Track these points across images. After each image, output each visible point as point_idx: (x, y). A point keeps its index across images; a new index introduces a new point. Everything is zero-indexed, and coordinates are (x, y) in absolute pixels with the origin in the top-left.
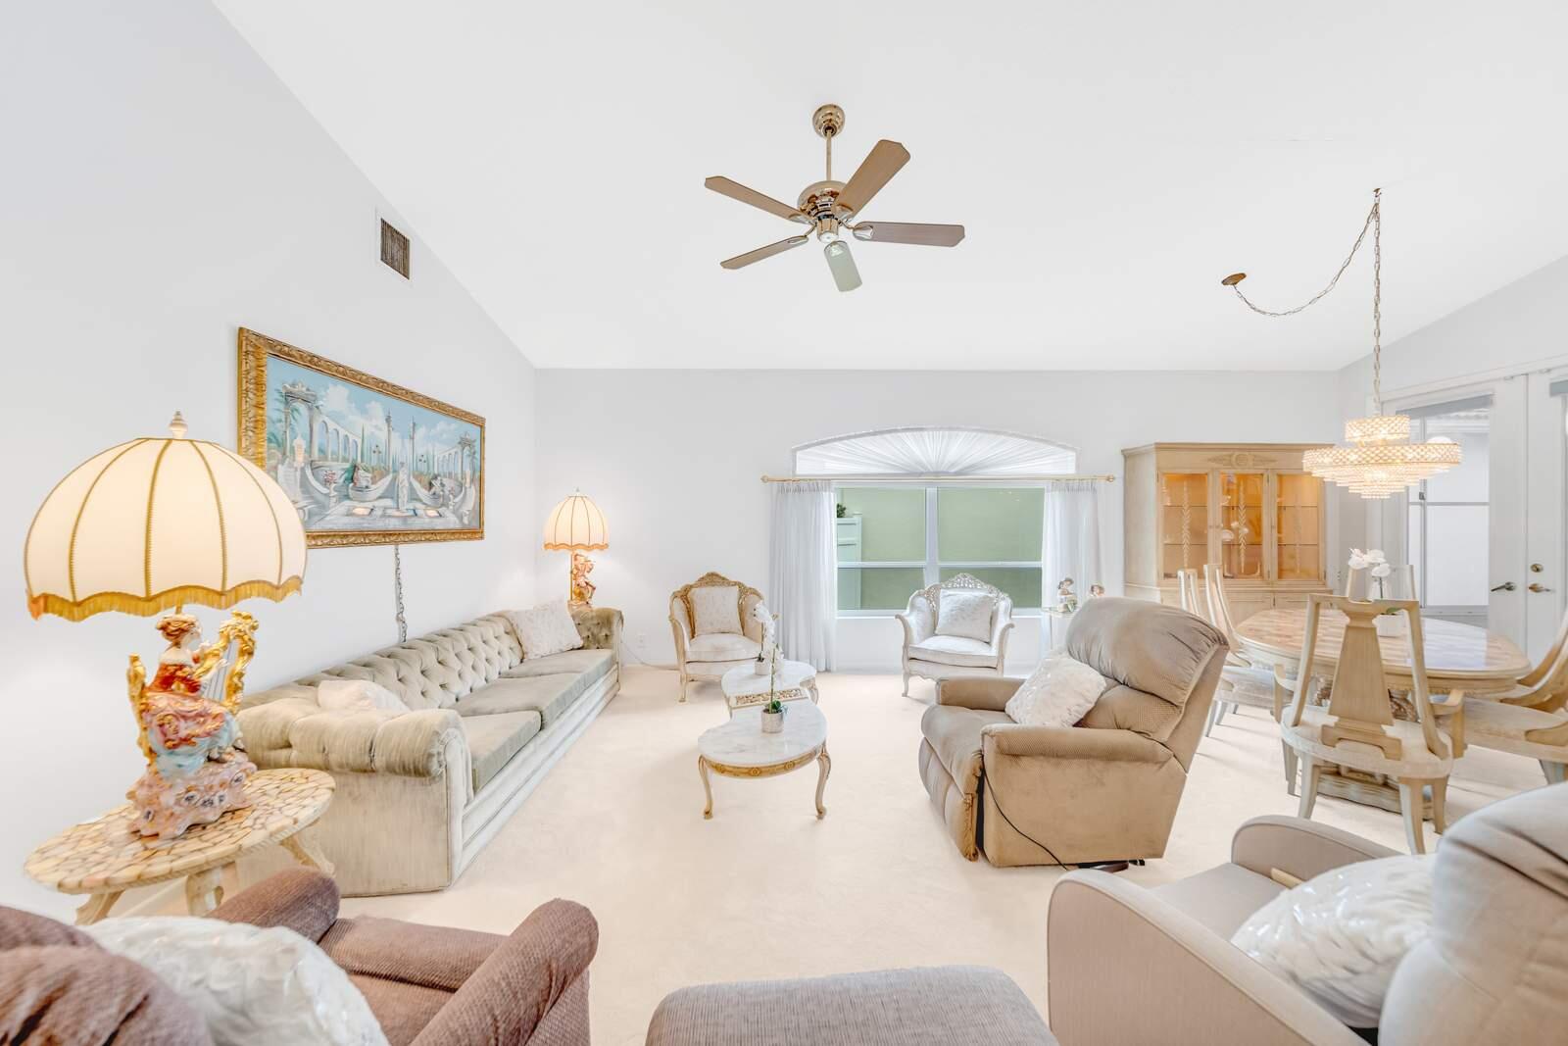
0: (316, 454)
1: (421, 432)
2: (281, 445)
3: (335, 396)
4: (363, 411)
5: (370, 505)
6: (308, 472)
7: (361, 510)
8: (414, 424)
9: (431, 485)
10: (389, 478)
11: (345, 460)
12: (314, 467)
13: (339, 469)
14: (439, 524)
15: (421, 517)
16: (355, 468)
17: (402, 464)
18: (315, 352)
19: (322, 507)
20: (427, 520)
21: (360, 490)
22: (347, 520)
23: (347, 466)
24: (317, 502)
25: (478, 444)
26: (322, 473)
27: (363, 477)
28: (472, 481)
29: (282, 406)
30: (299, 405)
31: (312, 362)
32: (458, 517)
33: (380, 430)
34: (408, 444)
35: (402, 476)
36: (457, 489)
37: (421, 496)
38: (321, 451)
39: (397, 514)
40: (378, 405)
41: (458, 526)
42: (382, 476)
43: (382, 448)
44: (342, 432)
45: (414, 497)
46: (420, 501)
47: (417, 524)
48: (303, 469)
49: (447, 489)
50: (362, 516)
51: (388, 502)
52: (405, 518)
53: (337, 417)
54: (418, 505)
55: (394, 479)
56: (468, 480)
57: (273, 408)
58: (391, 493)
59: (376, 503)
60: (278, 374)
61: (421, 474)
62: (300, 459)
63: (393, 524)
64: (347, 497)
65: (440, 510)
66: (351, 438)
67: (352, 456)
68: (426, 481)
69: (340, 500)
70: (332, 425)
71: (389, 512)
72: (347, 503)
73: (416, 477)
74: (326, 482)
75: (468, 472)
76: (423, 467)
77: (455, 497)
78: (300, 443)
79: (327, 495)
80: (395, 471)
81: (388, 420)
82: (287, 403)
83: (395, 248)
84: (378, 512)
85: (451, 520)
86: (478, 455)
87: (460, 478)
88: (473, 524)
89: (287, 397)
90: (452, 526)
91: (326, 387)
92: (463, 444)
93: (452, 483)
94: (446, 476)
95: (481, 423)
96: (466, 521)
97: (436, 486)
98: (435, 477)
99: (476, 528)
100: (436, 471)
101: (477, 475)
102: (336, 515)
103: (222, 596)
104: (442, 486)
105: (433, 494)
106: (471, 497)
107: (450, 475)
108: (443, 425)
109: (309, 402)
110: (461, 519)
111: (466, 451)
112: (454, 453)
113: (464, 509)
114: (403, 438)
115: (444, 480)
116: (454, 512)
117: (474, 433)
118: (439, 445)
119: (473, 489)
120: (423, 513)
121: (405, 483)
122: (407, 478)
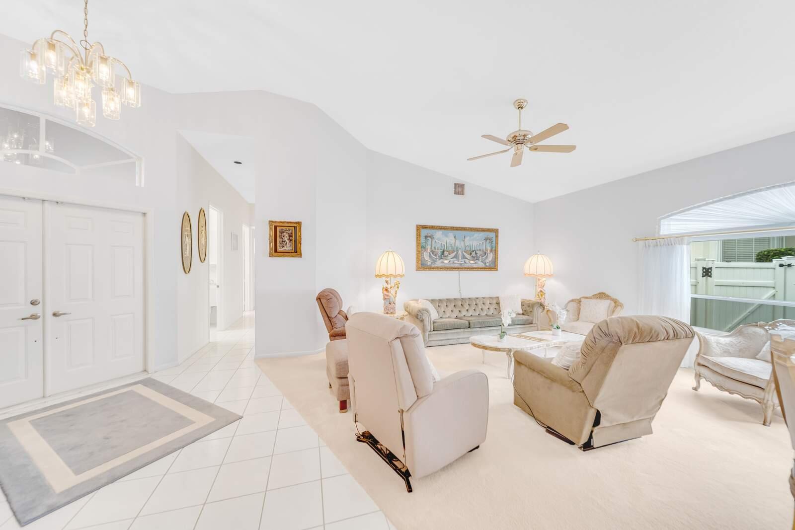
0: (433, 249)
1: (467, 239)
2: (424, 248)
3: (438, 234)
4: (447, 236)
5: (449, 260)
6: (431, 253)
7: (446, 262)
8: (464, 237)
9: (471, 254)
10: (456, 252)
11: (441, 249)
12: (433, 252)
13: (439, 252)
14: (475, 266)
15: (467, 263)
16: (444, 251)
17: (460, 249)
18: (433, 225)
19: (435, 261)
20: (469, 264)
21: (445, 256)
22: (442, 264)
23: (442, 251)
24: (433, 260)
25: (494, 239)
26: (435, 253)
27: (446, 253)
28: (491, 251)
30: (429, 238)
31: (433, 227)
32: (484, 263)
33: (451, 240)
34: (462, 243)
35: (460, 252)
36: (484, 255)
37: (467, 257)
38: (434, 248)
39: (457, 262)
40: (451, 234)
41: (484, 266)
42: (453, 252)
43: (453, 245)
44: (440, 243)
45: (464, 257)
46: (467, 259)
47: (466, 265)
49: (478, 255)
50: (447, 263)
51: (455, 259)
52: (461, 264)
53: (439, 239)
54: (466, 260)
55: (457, 253)
56: (489, 251)
57: (423, 240)
58: (456, 257)
59: (451, 260)
60: (424, 232)
61: (467, 251)
62: (429, 250)
63: (456, 265)
64: (442, 259)
65: (476, 261)
66: (443, 244)
67: (443, 248)
68: (470, 252)
69: (439, 259)
70: (437, 241)
71: (455, 262)
72: (442, 260)
73: (465, 252)
74: (436, 255)
75: (489, 248)
76: (468, 249)
77: (483, 257)
78: (429, 247)
79: (436, 258)
81: (455, 237)
82: (426, 238)
83: (459, 189)
84: (451, 262)
85: (481, 264)
86: (494, 242)
87: (485, 251)
88: (492, 265)
89: (426, 237)
90: (481, 266)
91: (436, 233)
92: (486, 239)
93: (481, 253)
94: (478, 251)
95: (496, 231)
96: (488, 264)
97: (473, 254)
98: (473, 251)
99: (493, 267)
100: (474, 249)
101: (494, 249)
102: (439, 263)
103: (395, 276)
104: (476, 254)
105: (472, 256)
106: (491, 257)
107: (480, 250)
108: (477, 235)
109: (431, 237)
110: (485, 263)
111: (488, 241)
112: (481, 243)
113: (487, 261)
114: (460, 241)
115: (477, 252)
116: (482, 262)
117: (492, 235)
118: (475, 241)
119: (491, 254)
120: (468, 262)
121: (461, 254)
122: (462, 253)
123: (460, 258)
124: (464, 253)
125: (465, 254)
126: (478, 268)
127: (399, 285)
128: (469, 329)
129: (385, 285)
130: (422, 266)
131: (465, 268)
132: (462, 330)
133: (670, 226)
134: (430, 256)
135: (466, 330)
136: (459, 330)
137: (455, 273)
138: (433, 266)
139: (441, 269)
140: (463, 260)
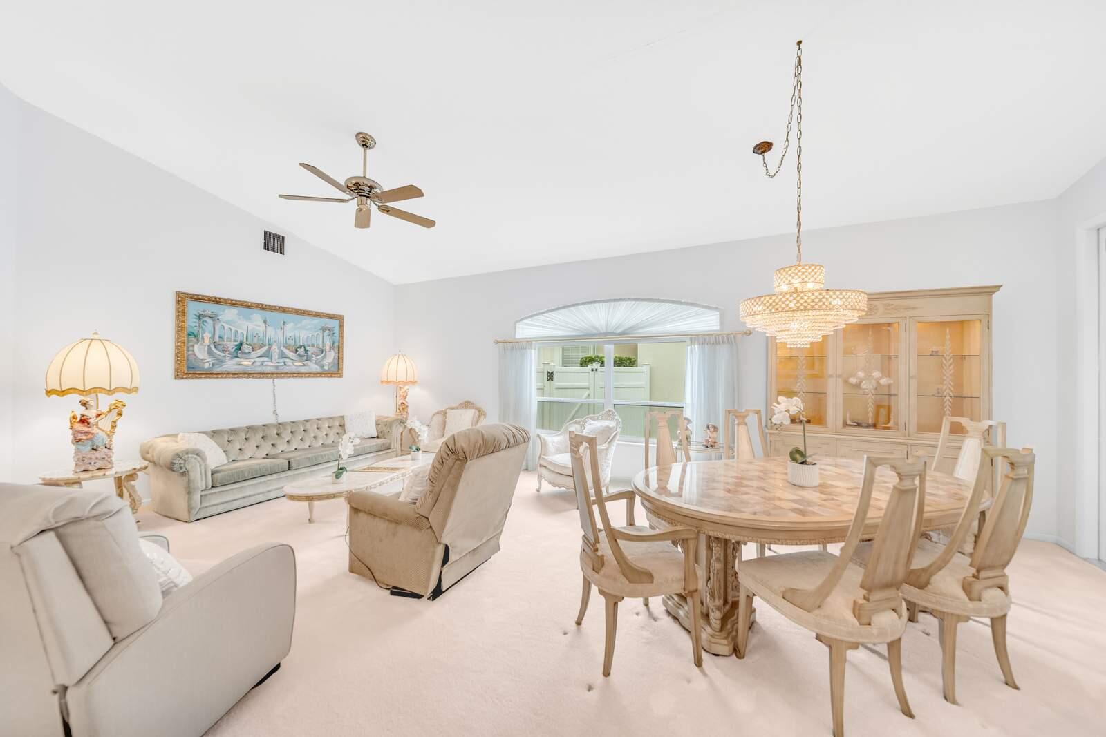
0: (217, 339)
1: (289, 326)
2: (196, 336)
3: (229, 314)
4: (249, 319)
5: (253, 360)
6: (212, 347)
7: (246, 363)
8: (284, 322)
9: (297, 351)
10: (267, 347)
11: (235, 341)
12: (216, 345)
13: (231, 346)
14: (304, 369)
15: (289, 366)
16: (241, 344)
17: (275, 341)
18: (217, 296)
19: (221, 362)
20: (294, 367)
21: (245, 353)
22: (237, 367)
23: (237, 343)
24: (218, 359)
25: (336, 330)
26: (220, 348)
27: (246, 348)
28: (332, 347)
29: (197, 321)
30: (209, 320)
31: (216, 301)
32: (320, 366)
33: (259, 326)
34: (280, 332)
35: (275, 347)
36: (319, 352)
37: (290, 356)
38: (220, 337)
39: (270, 364)
40: (257, 316)
41: (319, 370)
42: (260, 347)
43: (261, 335)
44: (233, 329)
45: (283, 356)
46: (289, 358)
47: (286, 369)
48: (209, 346)
49: (310, 353)
50: (247, 366)
51: (265, 359)
52: (277, 367)
53: (230, 323)
54: (287, 360)
55: (270, 348)
56: (328, 348)
57: (191, 322)
58: (267, 354)
59: (257, 359)
60: (194, 308)
61: (290, 345)
62: (207, 341)
63: (268, 369)
64: (237, 357)
65: (305, 363)
66: (239, 331)
67: (239, 339)
68: (294, 349)
69: (232, 358)
70: (226, 326)
71: (265, 363)
72: (237, 359)
73: (286, 348)
74: (223, 351)
75: (328, 343)
76: (292, 342)
77: (317, 356)
78: (207, 335)
79: (224, 356)
80: (269, 345)
81: (265, 322)
82: (200, 319)
83: (274, 242)
84: (258, 364)
85: (313, 367)
86: (337, 335)
87: (321, 346)
88: (333, 369)
89: (200, 317)
90: (314, 370)
91: (224, 311)
92: (323, 329)
93: (315, 349)
94: (309, 346)
95: (340, 319)
96: (326, 368)
97: (301, 351)
98: (301, 347)
99: (335, 371)
100: (301, 344)
101: (336, 344)
102: (230, 365)
103: (110, 392)
104: (306, 351)
105: (299, 355)
106: (331, 356)
107: (313, 346)
108: (307, 321)
109: (213, 318)
110: (322, 367)
111: (327, 332)
112: (315, 334)
113: (325, 362)
114: (276, 329)
115: (307, 348)
116: (316, 363)
117: (334, 324)
118: (304, 331)
119: (332, 352)
120: (291, 364)
121: (277, 350)
122: (279, 348)
123: (276, 356)
124: (282, 348)
125: (286, 351)
126: (310, 373)
127: (124, 410)
128: (289, 473)
129: (80, 411)
130: (188, 370)
131: (286, 373)
132: (275, 476)
133: (525, 331)
134: (210, 352)
135: (283, 475)
136: (269, 478)
137: (267, 382)
138: (217, 370)
139: (235, 374)
140: (282, 360)
